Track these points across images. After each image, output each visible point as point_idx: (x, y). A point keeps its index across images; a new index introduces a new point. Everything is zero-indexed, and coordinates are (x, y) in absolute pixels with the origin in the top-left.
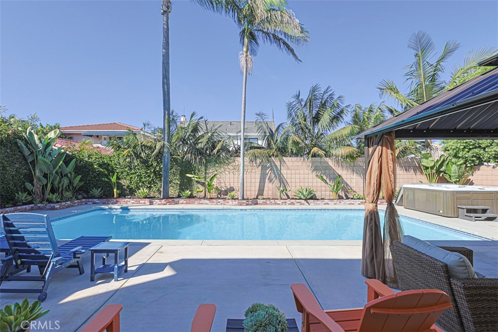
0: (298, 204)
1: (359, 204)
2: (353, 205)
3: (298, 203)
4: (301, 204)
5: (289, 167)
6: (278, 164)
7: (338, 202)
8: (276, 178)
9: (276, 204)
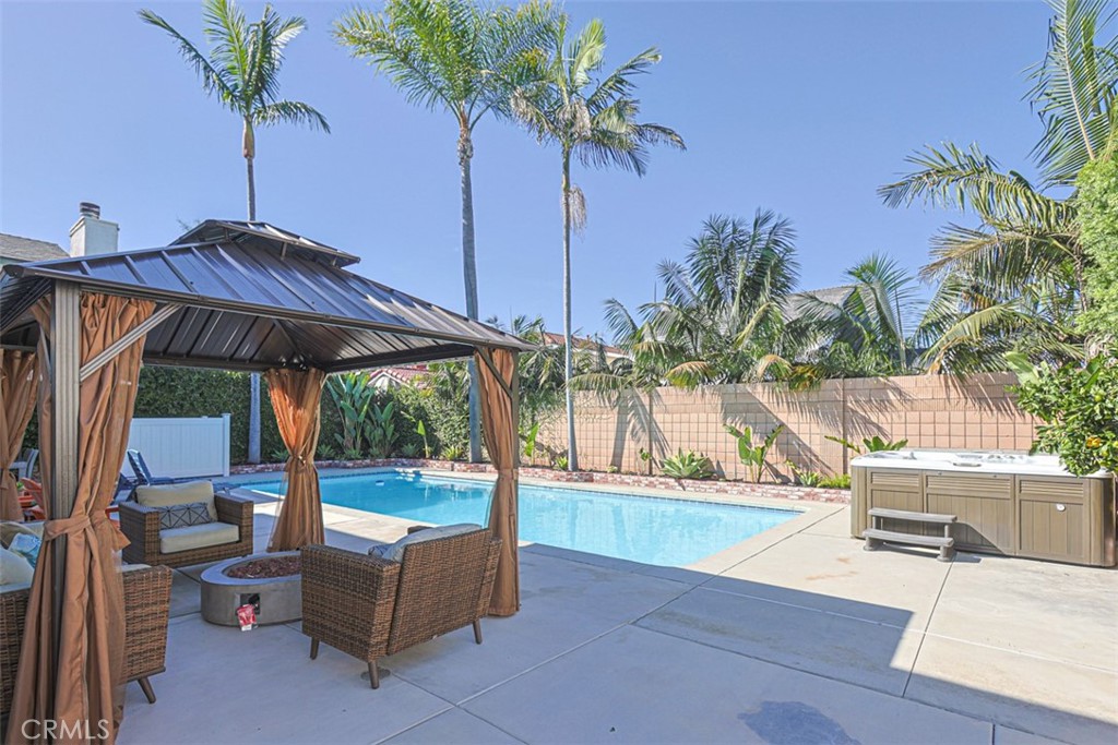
0: (663, 487)
1: (801, 498)
2: (784, 500)
3: (661, 483)
4: (668, 487)
5: (669, 408)
6: (646, 401)
7: (748, 489)
8: (644, 431)
9: (622, 483)
